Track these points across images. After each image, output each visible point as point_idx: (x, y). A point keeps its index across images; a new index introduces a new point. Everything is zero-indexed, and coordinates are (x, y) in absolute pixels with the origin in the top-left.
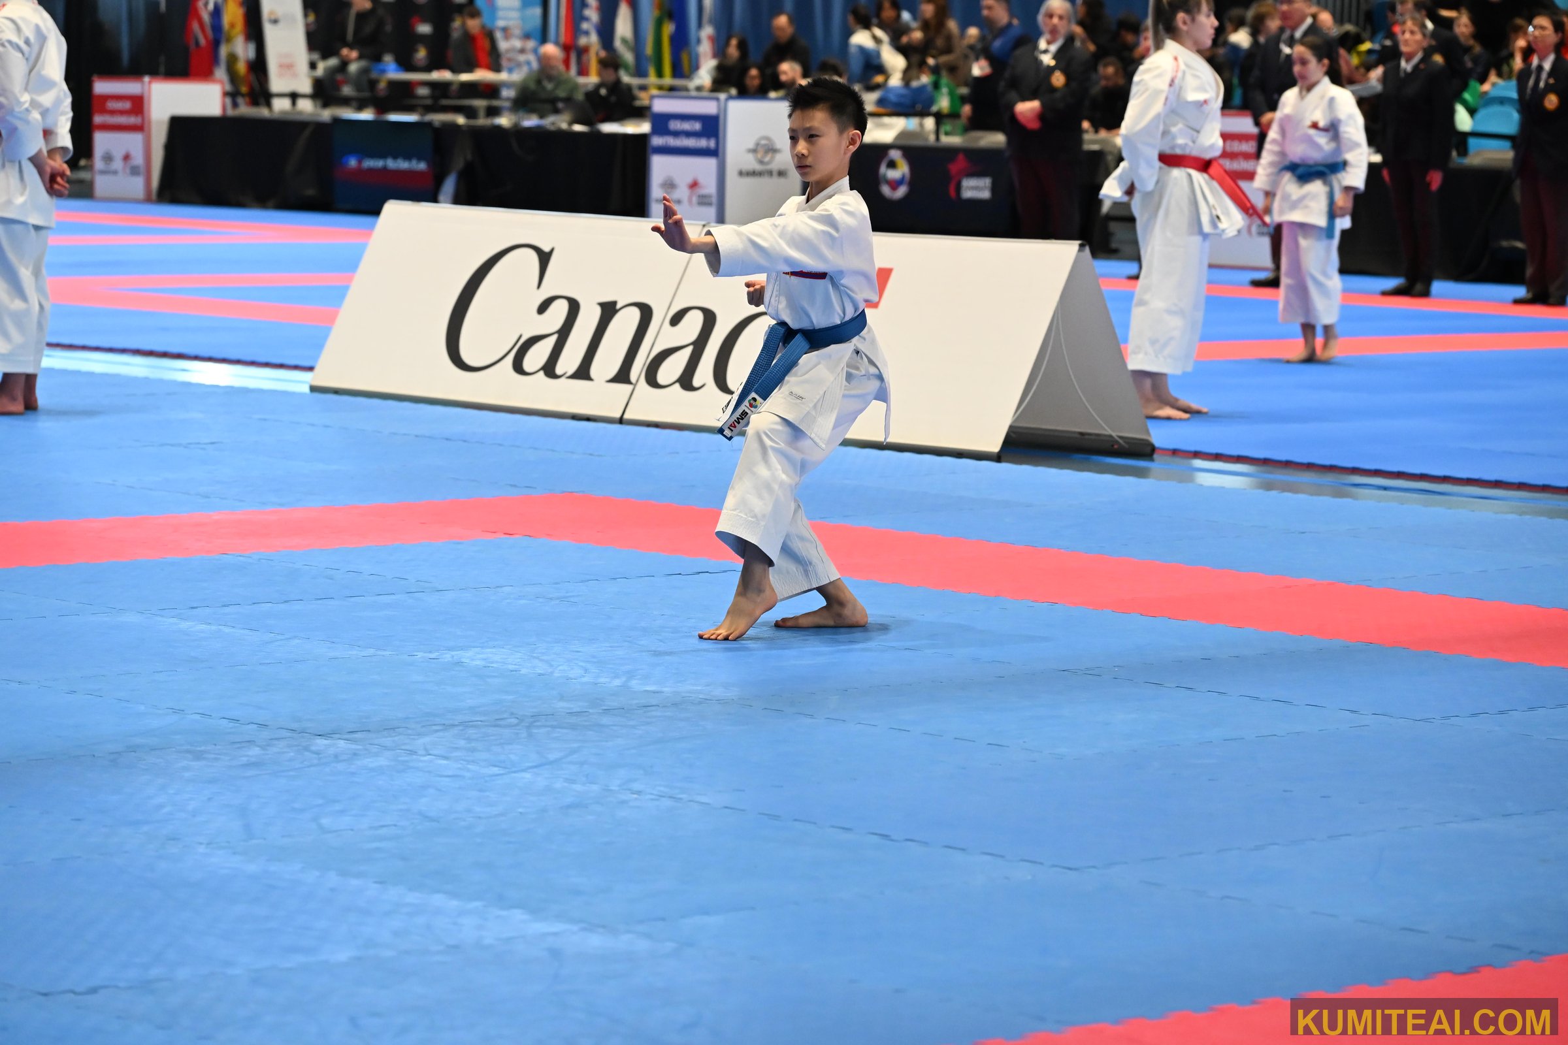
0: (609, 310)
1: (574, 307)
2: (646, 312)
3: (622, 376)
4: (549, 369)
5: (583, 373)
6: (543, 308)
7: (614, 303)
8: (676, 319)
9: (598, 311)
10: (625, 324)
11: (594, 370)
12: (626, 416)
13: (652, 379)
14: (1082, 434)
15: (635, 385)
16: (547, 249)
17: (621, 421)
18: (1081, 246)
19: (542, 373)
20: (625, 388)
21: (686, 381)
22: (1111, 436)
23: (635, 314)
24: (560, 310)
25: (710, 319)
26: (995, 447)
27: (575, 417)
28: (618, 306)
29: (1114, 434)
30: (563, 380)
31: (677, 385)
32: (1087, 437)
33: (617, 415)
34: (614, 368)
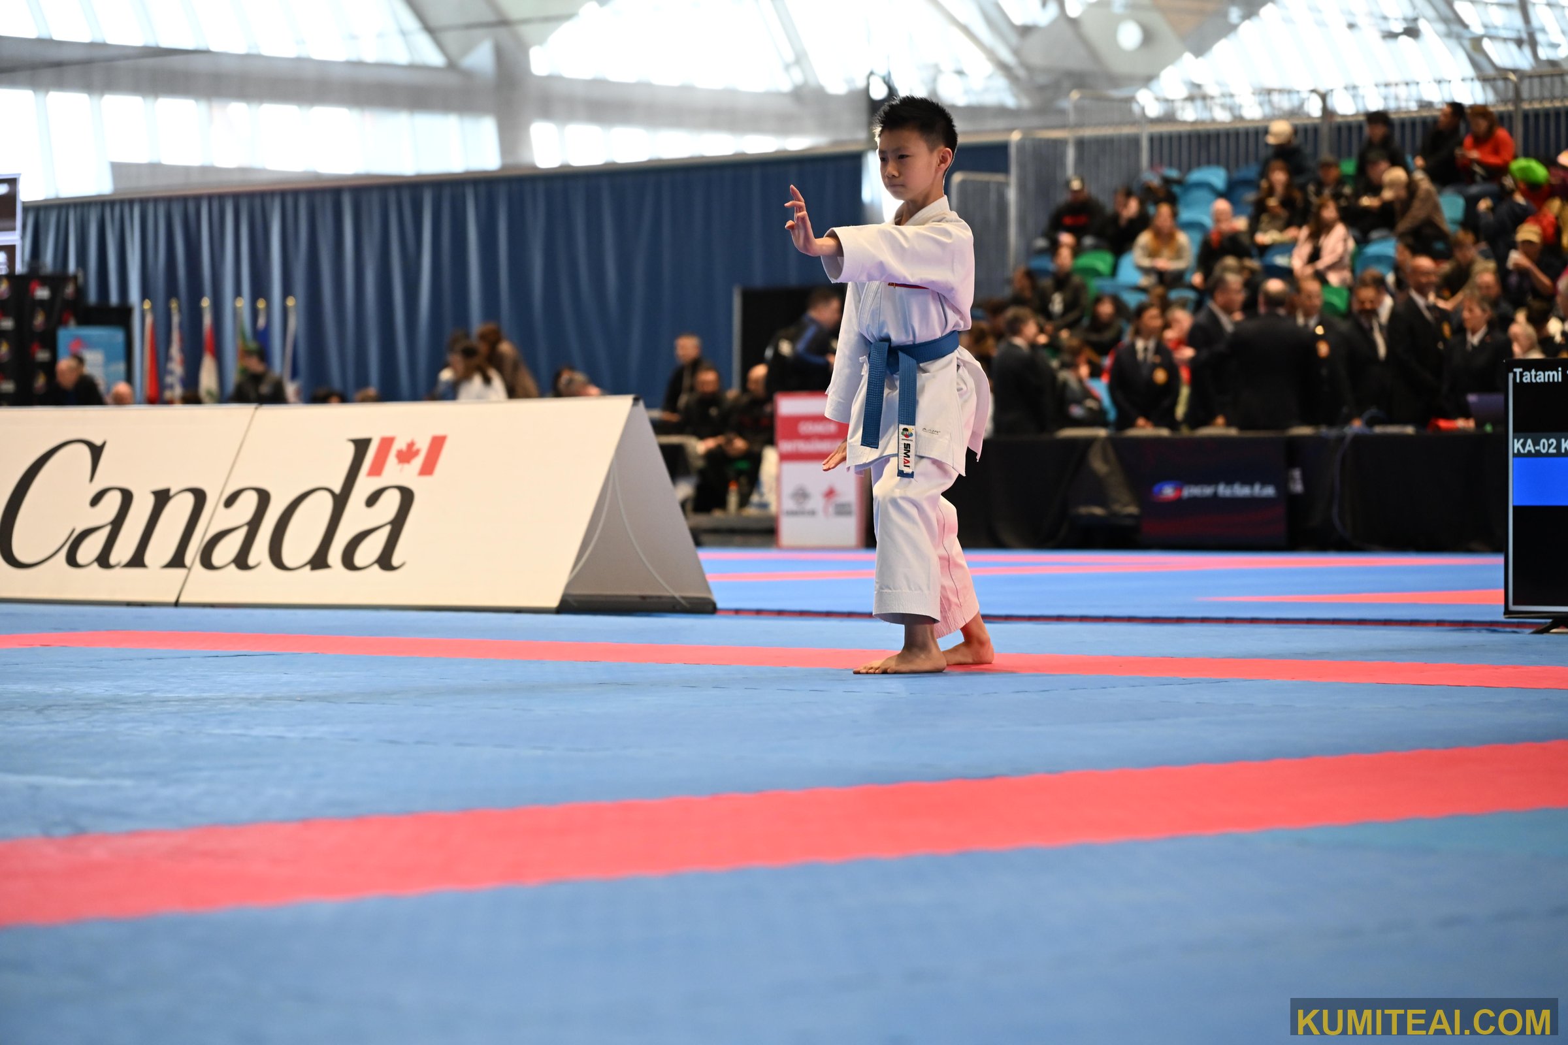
0: (162, 498)
1: (127, 497)
2: (200, 497)
3: (177, 561)
4: (103, 560)
5: (137, 561)
6: (96, 500)
7: (167, 491)
8: (230, 501)
9: (150, 501)
10: (178, 510)
11: (148, 558)
12: (183, 600)
13: (206, 561)
14: (643, 597)
15: (190, 569)
16: (98, 442)
17: (177, 604)
18: (636, 400)
19: (96, 565)
20: (179, 573)
21: (241, 561)
22: (673, 598)
23: (189, 500)
24: (112, 502)
25: (264, 498)
26: (554, 603)
27: (129, 604)
28: (172, 493)
29: (677, 595)
30: (117, 570)
31: (233, 567)
32: (648, 600)
33: (173, 599)
34: (169, 554)
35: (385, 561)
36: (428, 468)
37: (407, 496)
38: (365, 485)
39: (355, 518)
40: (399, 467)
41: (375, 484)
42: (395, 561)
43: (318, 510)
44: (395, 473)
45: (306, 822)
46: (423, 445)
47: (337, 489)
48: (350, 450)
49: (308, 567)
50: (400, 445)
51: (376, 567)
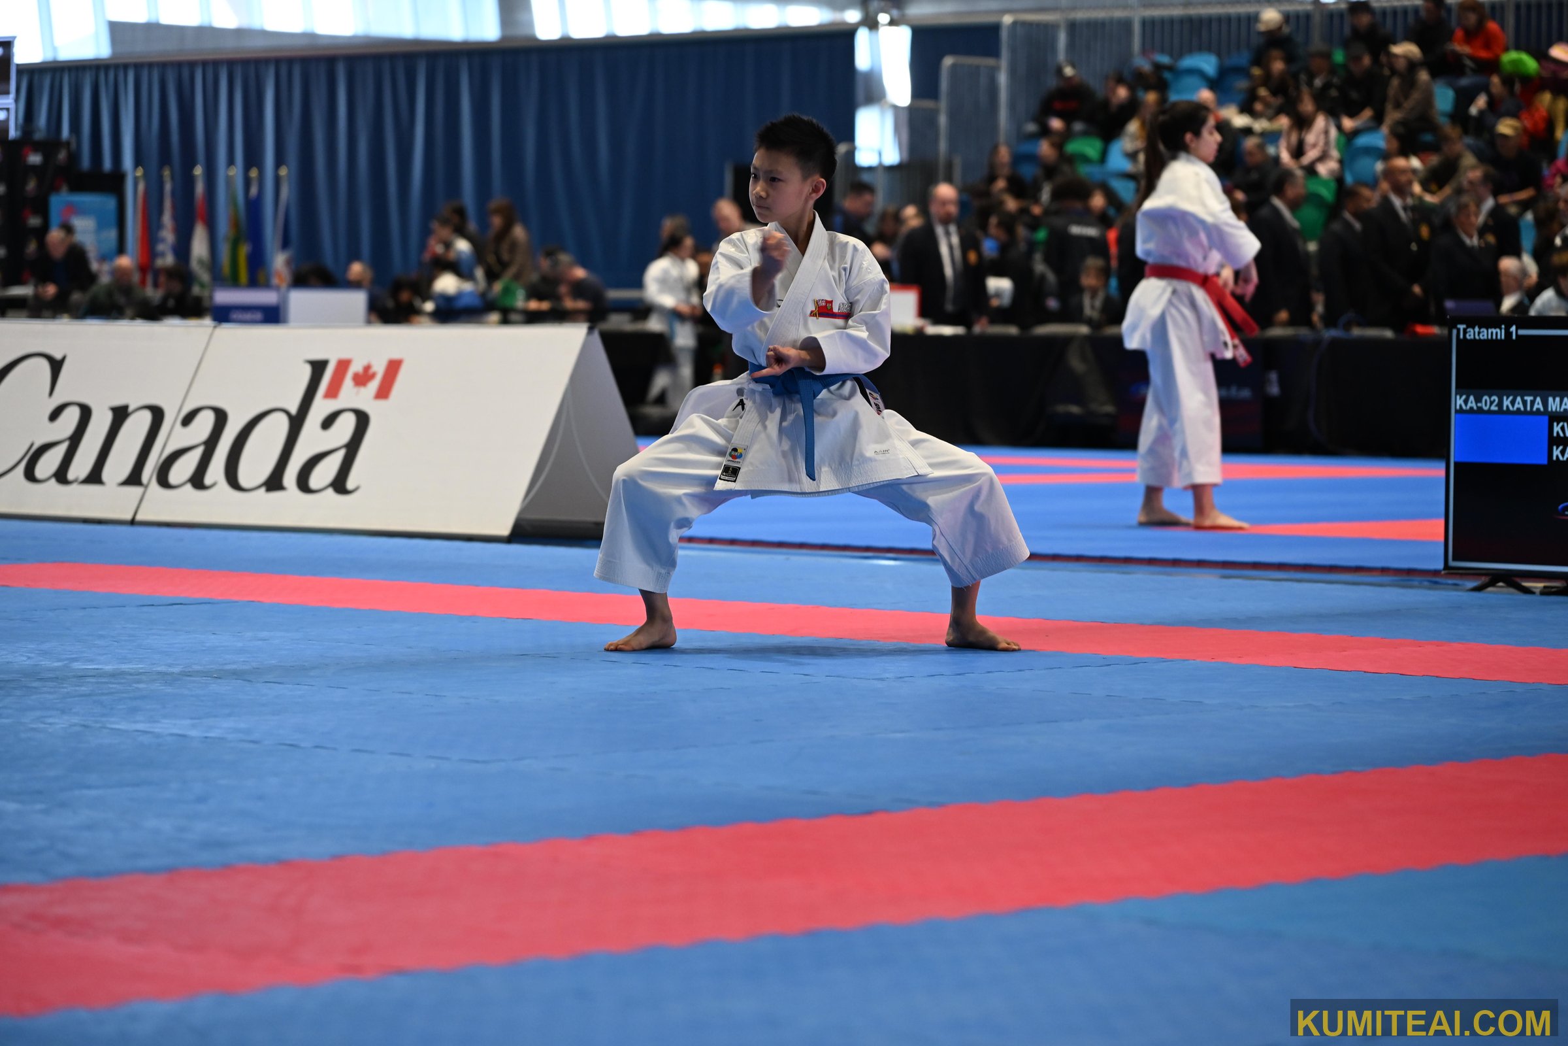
0: (120, 414)
1: (86, 413)
2: (157, 414)
3: (134, 479)
4: (61, 476)
5: (95, 477)
6: (55, 415)
7: (126, 407)
8: (188, 420)
9: (108, 417)
10: (136, 427)
11: (106, 474)
12: (140, 517)
13: (163, 479)
16: (58, 356)
17: (133, 522)
18: (591, 329)
19: (53, 480)
20: (136, 491)
21: (197, 481)
23: (146, 417)
24: (71, 417)
25: (221, 418)
26: (505, 531)
27: (87, 521)
28: (131, 409)
30: (75, 486)
31: (189, 487)
33: (129, 517)
34: (126, 471)
35: (339, 485)
36: (383, 392)
37: (363, 420)
38: (321, 407)
39: (311, 440)
40: (356, 389)
41: (331, 406)
42: (350, 484)
43: (274, 430)
44: (351, 396)
45: (172, 872)
46: (379, 369)
47: (294, 410)
48: (307, 371)
49: (263, 489)
50: (356, 367)
51: (330, 491)
